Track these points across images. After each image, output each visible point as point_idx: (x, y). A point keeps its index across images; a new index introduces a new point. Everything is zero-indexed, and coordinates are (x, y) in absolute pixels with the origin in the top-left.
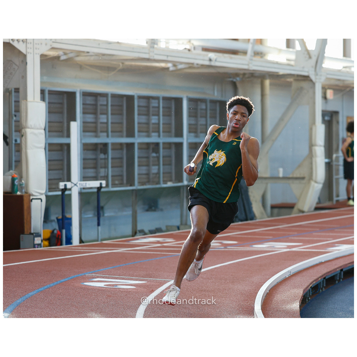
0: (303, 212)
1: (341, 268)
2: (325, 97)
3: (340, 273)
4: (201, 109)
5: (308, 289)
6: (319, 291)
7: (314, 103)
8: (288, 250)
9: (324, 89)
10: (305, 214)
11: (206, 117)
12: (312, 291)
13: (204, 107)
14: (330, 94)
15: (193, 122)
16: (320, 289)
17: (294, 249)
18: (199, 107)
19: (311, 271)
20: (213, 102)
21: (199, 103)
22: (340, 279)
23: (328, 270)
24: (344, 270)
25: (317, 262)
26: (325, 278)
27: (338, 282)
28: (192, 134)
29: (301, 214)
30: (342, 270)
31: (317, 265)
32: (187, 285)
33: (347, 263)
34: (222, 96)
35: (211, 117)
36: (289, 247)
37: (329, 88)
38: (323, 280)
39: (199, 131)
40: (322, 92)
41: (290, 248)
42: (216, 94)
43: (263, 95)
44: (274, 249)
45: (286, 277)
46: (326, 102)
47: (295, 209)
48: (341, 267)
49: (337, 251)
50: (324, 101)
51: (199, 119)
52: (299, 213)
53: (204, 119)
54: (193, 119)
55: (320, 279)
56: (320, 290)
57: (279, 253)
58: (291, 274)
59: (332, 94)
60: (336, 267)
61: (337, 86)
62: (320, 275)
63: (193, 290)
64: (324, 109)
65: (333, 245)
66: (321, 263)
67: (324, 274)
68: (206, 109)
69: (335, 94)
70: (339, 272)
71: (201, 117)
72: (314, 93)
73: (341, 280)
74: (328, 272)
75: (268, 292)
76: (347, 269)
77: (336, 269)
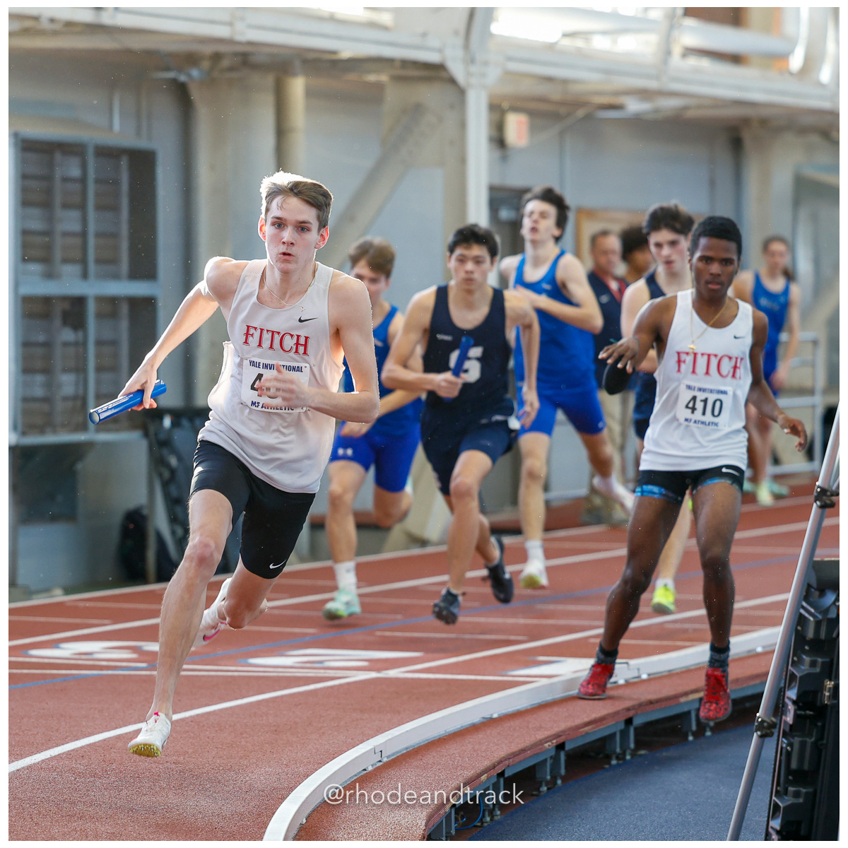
0: (423, 543)
1: (561, 740)
2: (499, 141)
3: (556, 759)
4: (65, 180)
5: (442, 812)
6: (482, 822)
7: (463, 160)
8: (373, 675)
9: (498, 112)
10: (429, 550)
11: (82, 207)
12: (456, 820)
13: (75, 172)
14: (516, 127)
15: (36, 225)
16: (487, 813)
17: (393, 673)
18: (58, 173)
19: (453, 749)
20: (108, 153)
21: (58, 156)
22: (554, 778)
23: (514, 748)
24: (568, 747)
25: (476, 718)
26: (501, 774)
27: (548, 789)
28: (35, 268)
29: (416, 551)
30: (561, 747)
31: (474, 729)
32: (20, 795)
33: (578, 722)
34: (138, 133)
35: (99, 208)
36: (375, 665)
37: (515, 109)
38: (495, 780)
39: (58, 255)
40: (491, 123)
41: (378, 670)
42: (117, 126)
43: (281, 132)
44: (322, 673)
45: (365, 770)
46: (504, 158)
47: (397, 533)
48: (557, 736)
49: (544, 681)
50: (497, 154)
51: (59, 213)
52: (407, 548)
53: (75, 214)
54: (35, 212)
55: (484, 777)
56: (484, 816)
57: (341, 686)
58: (385, 760)
59: (525, 129)
60: (541, 735)
61: (542, 99)
62: (487, 763)
63: (40, 813)
64: (497, 181)
65: (528, 658)
66: (489, 723)
67: (500, 762)
68: (83, 180)
69: (533, 129)
70: (553, 753)
71: (66, 206)
72: (463, 125)
73: (559, 782)
74: (515, 755)
75: (305, 821)
76: (580, 743)
77: (542, 742)
